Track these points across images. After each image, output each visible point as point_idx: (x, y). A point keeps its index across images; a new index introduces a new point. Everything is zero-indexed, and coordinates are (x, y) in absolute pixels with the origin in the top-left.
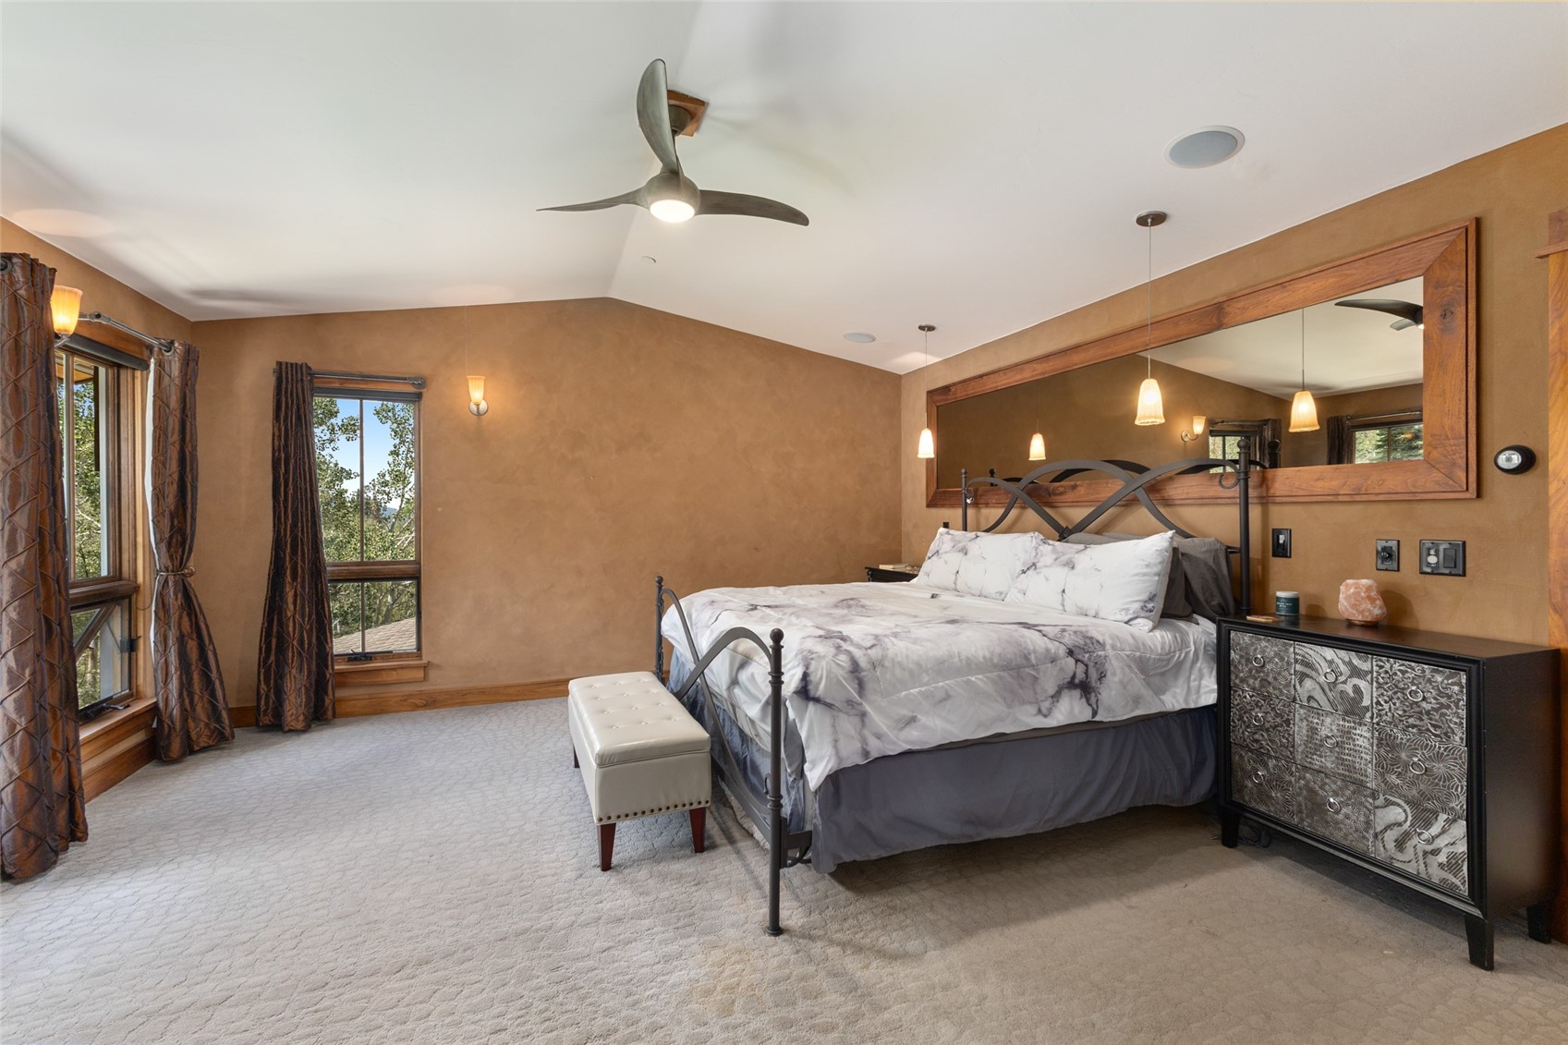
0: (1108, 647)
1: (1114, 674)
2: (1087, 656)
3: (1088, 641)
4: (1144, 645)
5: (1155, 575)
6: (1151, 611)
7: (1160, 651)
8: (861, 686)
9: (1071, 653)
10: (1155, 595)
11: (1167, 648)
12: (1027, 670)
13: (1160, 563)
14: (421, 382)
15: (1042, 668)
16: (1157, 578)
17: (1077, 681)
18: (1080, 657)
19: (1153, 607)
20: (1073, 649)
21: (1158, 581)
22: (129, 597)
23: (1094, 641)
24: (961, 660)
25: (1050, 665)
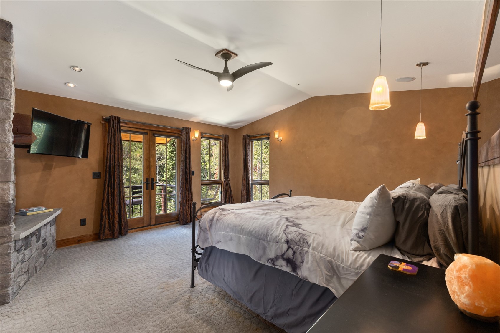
0: (311, 247)
1: (307, 263)
2: (296, 247)
3: (302, 240)
4: (338, 255)
5: (367, 214)
6: (360, 238)
7: (349, 264)
8: (211, 226)
9: (287, 242)
10: (366, 228)
11: (358, 265)
12: (263, 242)
13: (371, 207)
14: (268, 134)
15: (271, 244)
16: (368, 217)
17: (285, 257)
18: (292, 246)
19: (363, 236)
20: (290, 241)
21: (369, 218)
22: (221, 184)
23: (305, 242)
24: (241, 228)
25: (275, 244)
